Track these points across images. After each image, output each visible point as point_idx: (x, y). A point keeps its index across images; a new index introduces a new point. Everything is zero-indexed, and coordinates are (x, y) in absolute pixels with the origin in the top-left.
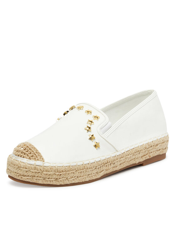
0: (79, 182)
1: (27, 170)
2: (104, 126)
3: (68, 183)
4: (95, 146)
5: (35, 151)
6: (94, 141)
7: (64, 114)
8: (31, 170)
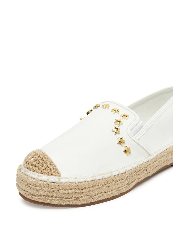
0: (107, 198)
1: (38, 188)
2: (134, 126)
3: (93, 201)
4: (125, 151)
5: (48, 163)
6: (124, 145)
7: (88, 114)
8: (44, 189)
